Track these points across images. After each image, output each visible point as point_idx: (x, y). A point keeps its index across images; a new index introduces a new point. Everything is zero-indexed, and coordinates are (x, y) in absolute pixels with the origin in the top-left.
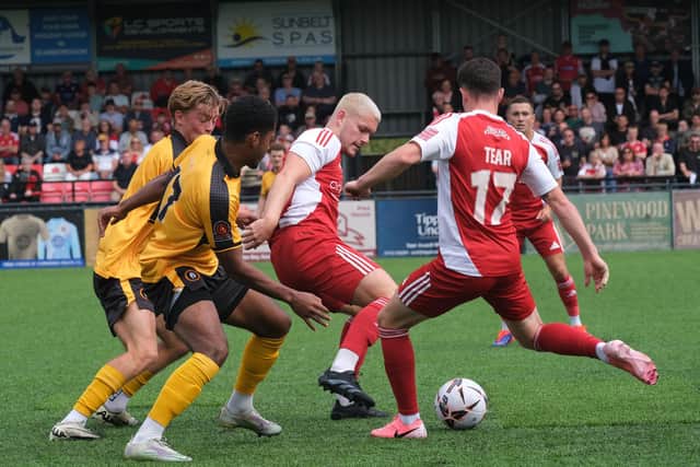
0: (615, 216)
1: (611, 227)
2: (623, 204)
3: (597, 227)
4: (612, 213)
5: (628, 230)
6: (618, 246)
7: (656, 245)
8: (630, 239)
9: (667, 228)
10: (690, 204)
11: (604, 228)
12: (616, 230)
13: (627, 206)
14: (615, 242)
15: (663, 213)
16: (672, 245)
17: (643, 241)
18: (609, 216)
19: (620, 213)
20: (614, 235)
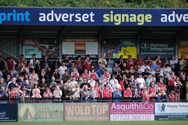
0: (47, 110)
1: (45, 114)
2: (49, 106)
3: (41, 113)
4: (46, 109)
5: (50, 115)
6: (47, 120)
7: (59, 120)
8: (51, 118)
9: (63, 115)
10: (70, 107)
11: (43, 114)
12: (47, 115)
13: (50, 107)
14: (46, 118)
15: (61, 110)
16: (64, 120)
17: (55, 118)
18: (45, 110)
19: (48, 109)
20: (46, 116)
